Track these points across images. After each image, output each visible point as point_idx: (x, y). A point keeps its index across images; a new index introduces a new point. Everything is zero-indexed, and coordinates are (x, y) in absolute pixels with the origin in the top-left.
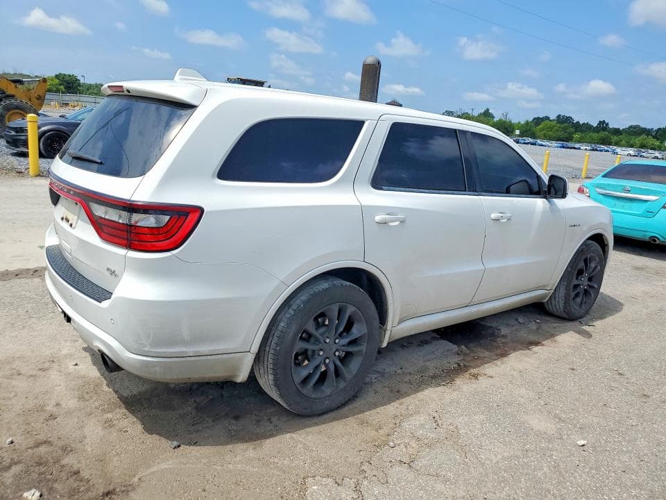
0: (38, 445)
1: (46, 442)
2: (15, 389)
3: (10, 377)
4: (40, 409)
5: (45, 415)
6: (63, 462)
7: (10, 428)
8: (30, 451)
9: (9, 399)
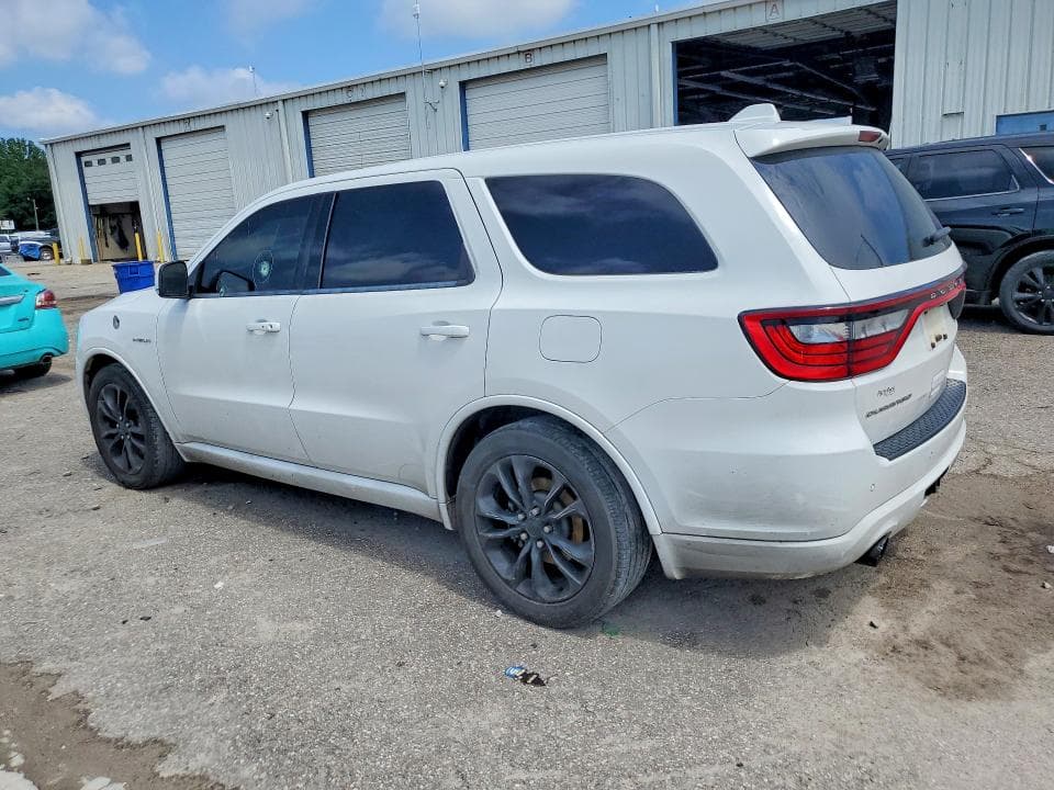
0: (1018, 572)
1: (1007, 570)
2: (990, 639)
3: (981, 661)
4: (982, 600)
5: (983, 591)
6: (1007, 551)
7: (1034, 599)
8: (1031, 572)
9: (1008, 630)
